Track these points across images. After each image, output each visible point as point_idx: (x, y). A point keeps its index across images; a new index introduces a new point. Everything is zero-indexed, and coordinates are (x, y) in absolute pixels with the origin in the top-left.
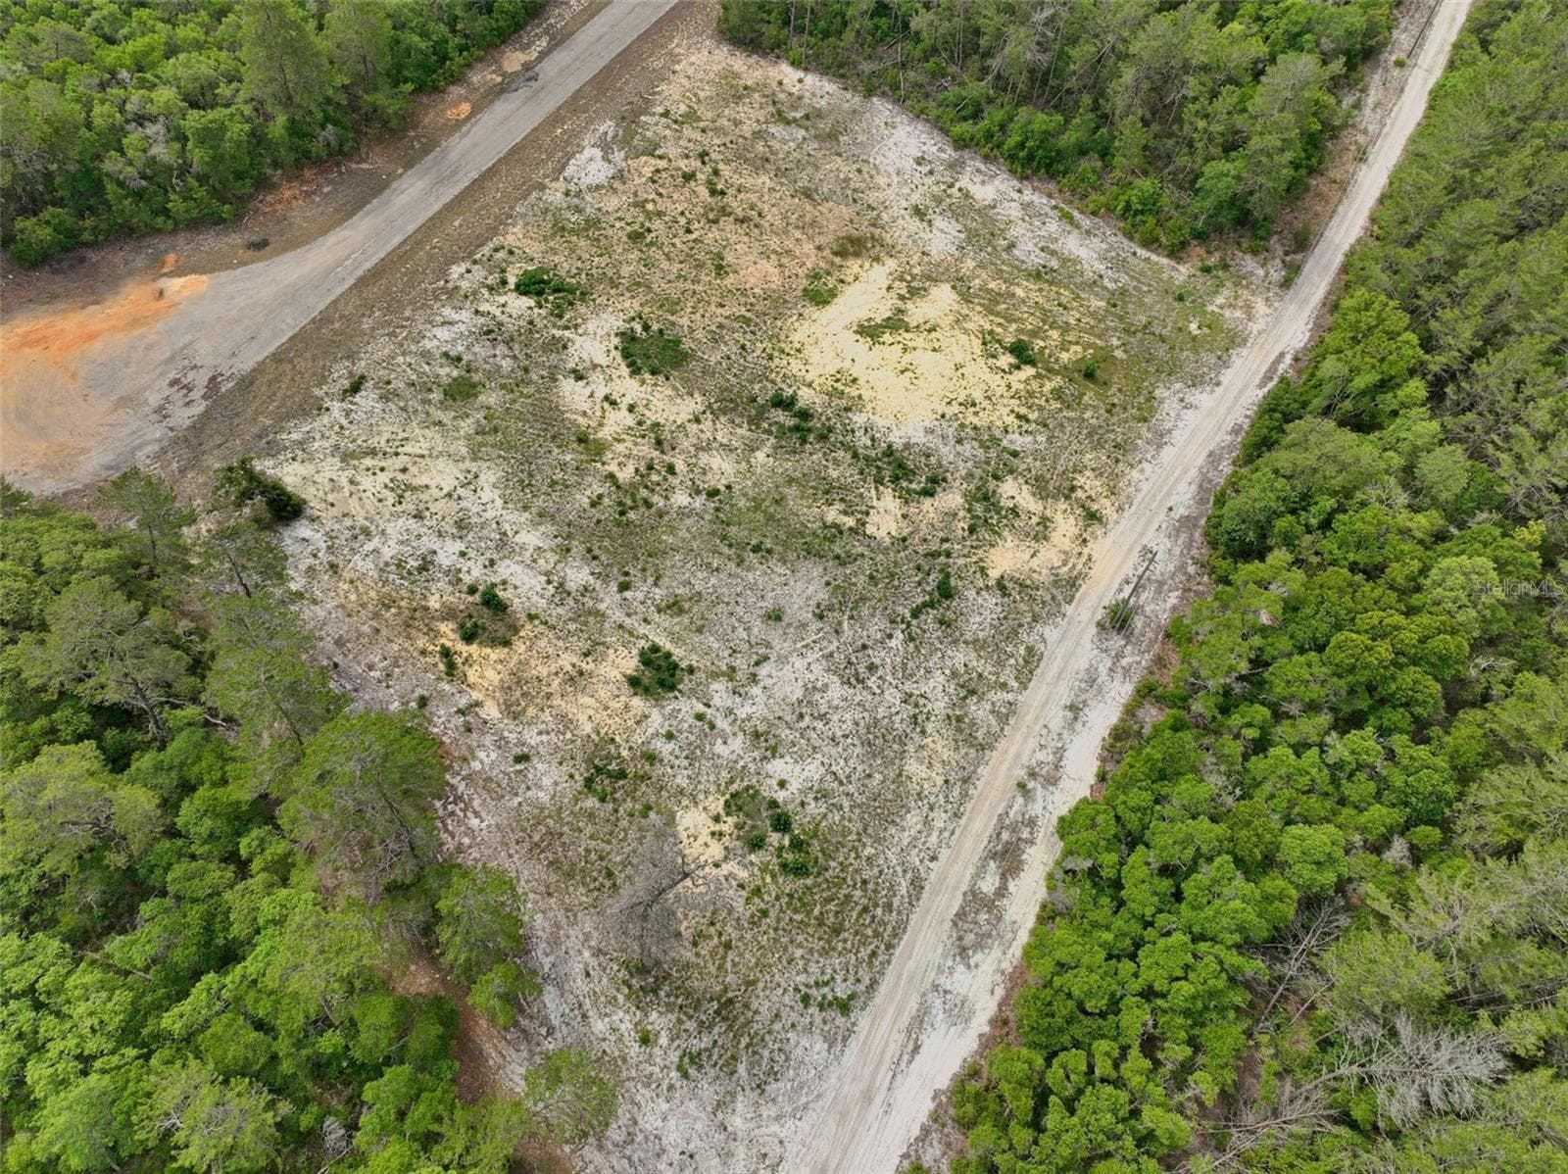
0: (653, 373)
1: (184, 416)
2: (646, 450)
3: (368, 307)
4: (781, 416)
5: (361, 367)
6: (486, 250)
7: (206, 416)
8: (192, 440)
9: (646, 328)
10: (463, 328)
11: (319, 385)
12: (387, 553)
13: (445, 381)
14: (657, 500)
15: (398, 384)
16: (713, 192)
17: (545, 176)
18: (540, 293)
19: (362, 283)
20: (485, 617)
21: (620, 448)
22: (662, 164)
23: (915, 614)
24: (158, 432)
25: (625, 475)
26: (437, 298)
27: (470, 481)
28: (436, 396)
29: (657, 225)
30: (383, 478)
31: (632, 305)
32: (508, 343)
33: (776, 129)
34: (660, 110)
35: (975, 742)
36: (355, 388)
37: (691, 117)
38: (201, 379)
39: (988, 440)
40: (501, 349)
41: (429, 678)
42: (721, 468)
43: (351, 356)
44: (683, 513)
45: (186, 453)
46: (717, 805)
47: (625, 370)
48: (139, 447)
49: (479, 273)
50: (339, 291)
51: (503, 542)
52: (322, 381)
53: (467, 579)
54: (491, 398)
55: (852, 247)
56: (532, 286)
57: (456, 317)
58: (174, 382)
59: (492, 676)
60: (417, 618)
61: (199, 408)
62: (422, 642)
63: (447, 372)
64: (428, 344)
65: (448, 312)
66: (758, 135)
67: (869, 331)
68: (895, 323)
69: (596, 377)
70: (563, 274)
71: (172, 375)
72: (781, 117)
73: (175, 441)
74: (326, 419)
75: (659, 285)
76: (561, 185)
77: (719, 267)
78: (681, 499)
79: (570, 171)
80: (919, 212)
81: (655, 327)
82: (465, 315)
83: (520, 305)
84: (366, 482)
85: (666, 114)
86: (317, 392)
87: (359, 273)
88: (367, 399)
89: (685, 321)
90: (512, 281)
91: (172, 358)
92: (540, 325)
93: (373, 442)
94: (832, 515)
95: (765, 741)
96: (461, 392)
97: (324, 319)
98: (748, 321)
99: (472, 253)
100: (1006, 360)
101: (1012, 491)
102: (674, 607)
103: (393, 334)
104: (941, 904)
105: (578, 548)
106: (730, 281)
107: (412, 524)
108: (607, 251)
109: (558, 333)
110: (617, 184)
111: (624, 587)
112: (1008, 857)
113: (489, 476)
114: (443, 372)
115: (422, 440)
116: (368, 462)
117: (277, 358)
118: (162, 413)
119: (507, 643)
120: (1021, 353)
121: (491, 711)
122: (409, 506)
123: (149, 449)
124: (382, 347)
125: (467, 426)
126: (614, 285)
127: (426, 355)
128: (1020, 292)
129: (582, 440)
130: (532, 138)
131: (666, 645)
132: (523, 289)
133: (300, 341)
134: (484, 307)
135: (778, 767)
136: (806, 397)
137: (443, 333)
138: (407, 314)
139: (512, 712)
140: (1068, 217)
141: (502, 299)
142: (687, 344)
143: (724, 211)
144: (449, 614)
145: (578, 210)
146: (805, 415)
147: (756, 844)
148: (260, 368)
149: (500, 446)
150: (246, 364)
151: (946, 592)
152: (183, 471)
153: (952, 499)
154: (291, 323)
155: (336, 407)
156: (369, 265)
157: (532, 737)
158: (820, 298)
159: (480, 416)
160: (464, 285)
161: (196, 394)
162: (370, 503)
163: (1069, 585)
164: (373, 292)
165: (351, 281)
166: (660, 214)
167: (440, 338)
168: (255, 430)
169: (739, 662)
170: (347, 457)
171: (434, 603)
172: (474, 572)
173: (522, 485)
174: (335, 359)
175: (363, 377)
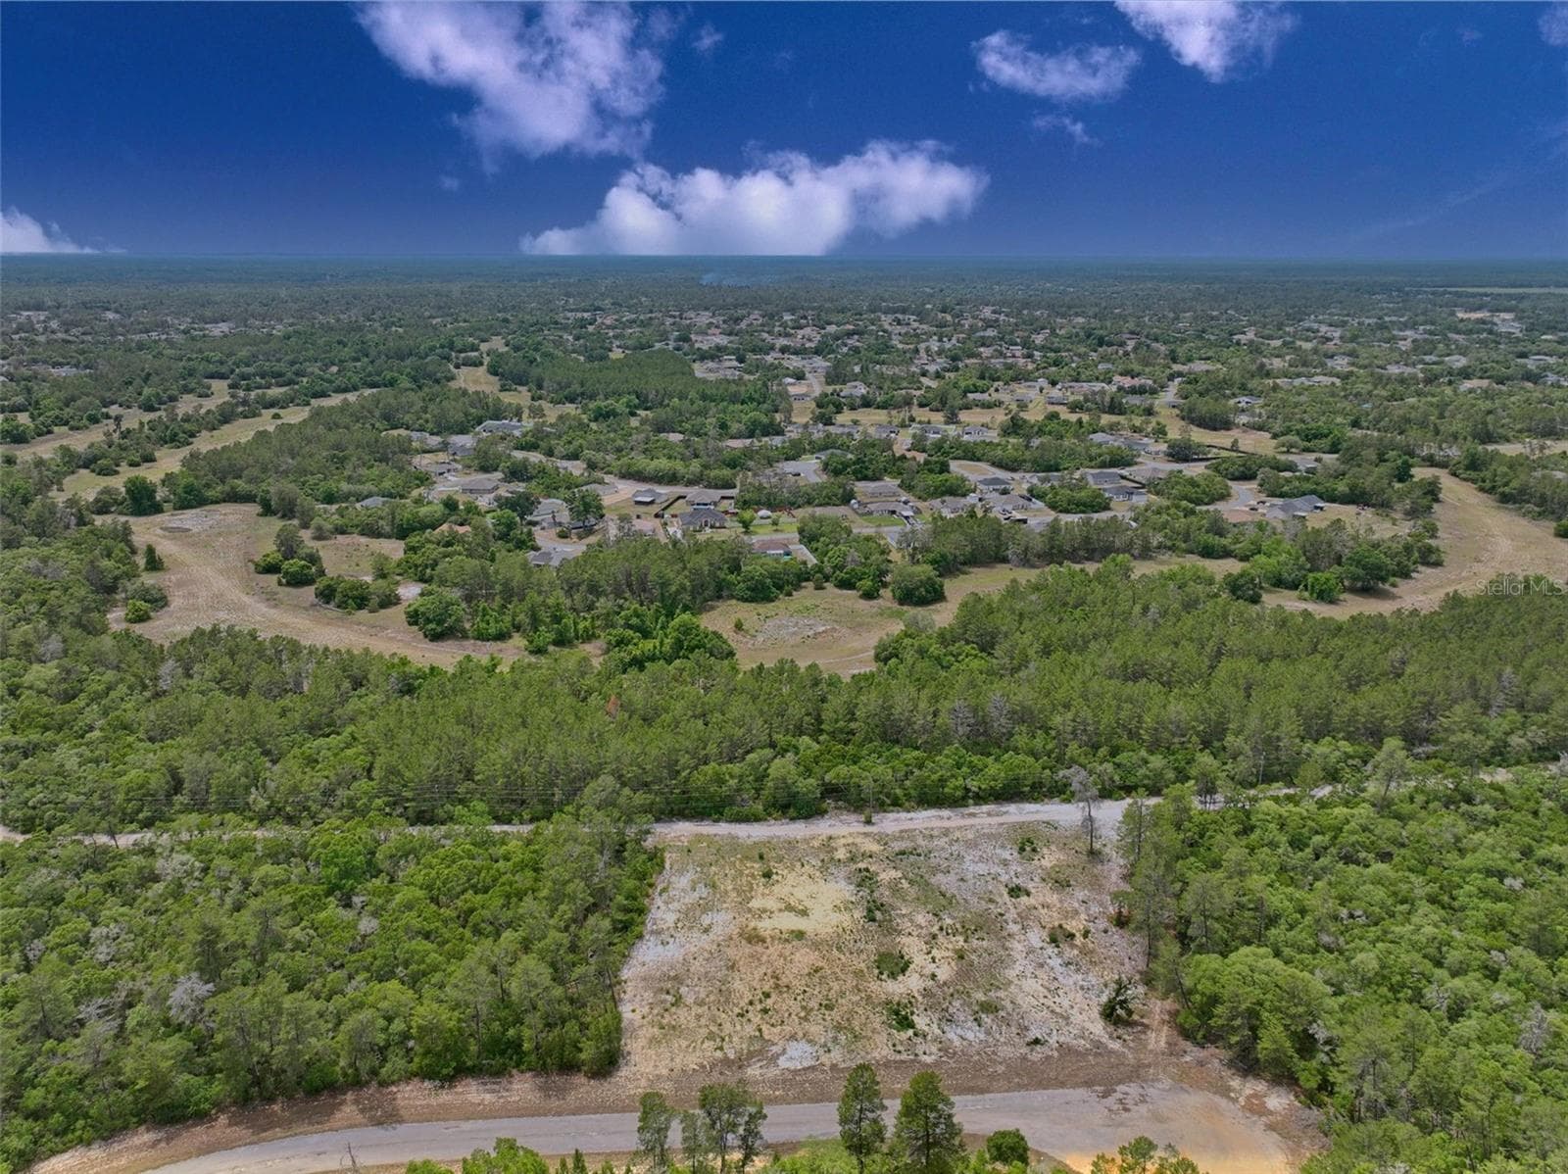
0: (902, 957)
1: (1133, 1090)
2: (941, 938)
3: (993, 1077)
4: (878, 915)
5: (1025, 1050)
6: (904, 1057)
7: (1120, 1082)
8: (1136, 1073)
9: (881, 973)
10: (959, 1031)
11: (1051, 1057)
12: (1080, 977)
13: (991, 1016)
14: (958, 926)
15: (1014, 1030)
16: (767, 995)
17: (823, 1072)
18: (906, 1018)
19: (982, 1091)
20: (1060, 937)
21: (950, 946)
22: (764, 1028)
23: (919, 855)
24: (1151, 1091)
25: (961, 939)
26: (955, 1053)
27: (1021, 976)
28: (1002, 1013)
29: (813, 1004)
30: (1057, 999)
31: (874, 986)
32: (946, 1010)
33: (690, 1000)
34: (719, 1054)
35: (946, 832)
36: (1036, 1041)
37: (711, 1036)
38: (1111, 1101)
39: (824, 868)
40: (951, 1010)
41: (1097, 936)
42: (921, 919)
43: (1024, 1058)
44: (954, 918)
45: (1142, 1072)
46: (1036, 862)
47: (912, 966)
48: (1164, 1090)
49: (920, 1050)
50: (999, 1095)
51: (1030, 951)
52: (1048, 1058)
53: (1056, 950)
54: (980, 996)
55: (754, 938)
56: (905, 1023)
57: (955, 1039)
58: (1127, 1110)
59: (1074, 923)
60: (1084, 951)
61: (1121, 1088)
62: (1091, 945)
63: (987, 1019)
64: (982, 1036)
65: (957, 1042)
66: (701, 1004)
67: (804, 913)
68: (789, 908)
69: (927, 972)
70: (884, 1018)
71: (1126, 1115)
72: (678, 1001)
73: (1145, 1081)
74: (1062, 1039)
75: (851, 982)
76: (825, 1059)
77: (816, 971)
78: (949, 921)
79: (806, 1064)
80: (706, 931)
81: (876, 971)
82: (951, 1035)
83: (920, 1022)
84: (1066, 1004)
85: (721, 1048)
86: (1056, 1054)
87: (979, 1097)
88: (1035, 1033)
89: (863, 965)
90: (910, 1032)
91: (1121, 1124)
92: (922, 1008)
93: (1049, 1015)
94: (905, 884)
95: (1005, 863)
96: (989, 1008)
97: (1020, 1087)
98: (839, 949)
99: (912, 1061)
100: (774, 877)
101: (841, 854)
102: (991, 901)
103: (994, 1053)
104: (1001, 820)
105: (1005, 933)
106: (820, 964)
107: (1060, 978)
108: (852, 1012)
109: (920, 999)
110: (801, 1034)
111: (1002, 915)
112: (973, 815)
113: (1011, 974)
114: (989, 1021)
115: (1025, 1002)
116: (1058, 1010)
117: (1062, 1085)
118: (1143, 1099)
119: (1061, 926)
120: (767, 875)
121: (1083, 916)
122: (1056, 984)
123: (1160, 1086)
124: (1005, 1052)
125: (1002, 994)
126: (869, 997)
127: (988, 1033)
128: (730, 887)
129: (961, 957)
130: (797, 1100)
131: (1006, 896)
132: (911, 1025)
133: (1043, 1084)
134: (938, 1032)
135: (1009, 858)
136: (858, 914)
137: (970, 1035)
138: (976, 1058)
139: (1076, 912)
140: (664, 890)
141: (926, 1028)
142: (873, 958)
143: (777, 986)
144: (1073, 946)
145: (835, 1039)
146: (870, 911)
147: (1034, 850)
148: (1075, 1086)
149: (996, 978)
150: (1081, 1093)
151: (903, 853)
152: (1149, 1066)
153: (862, 865)
154: (1039, 1097)
155: (1052, 1041)
156: (970, 1097)
157: (1076, 905)
158: (800, 935)
159: (992, 994)
160: (934, 1049)
161: (1118, 1095)
162: (1071, 996)
163: (866, 835)
164: (981, 1083)
165: (987, 1096)
166: (804, 1008)
167: (974, 1034)
168: (1100, 1059)
169: (989, 878)
170: (1067, 1018)
171: (1076, 952)
172: (1051, 950)
173: (1003, 962)
174: (1034, 1063)
175: (1028, 1044)
